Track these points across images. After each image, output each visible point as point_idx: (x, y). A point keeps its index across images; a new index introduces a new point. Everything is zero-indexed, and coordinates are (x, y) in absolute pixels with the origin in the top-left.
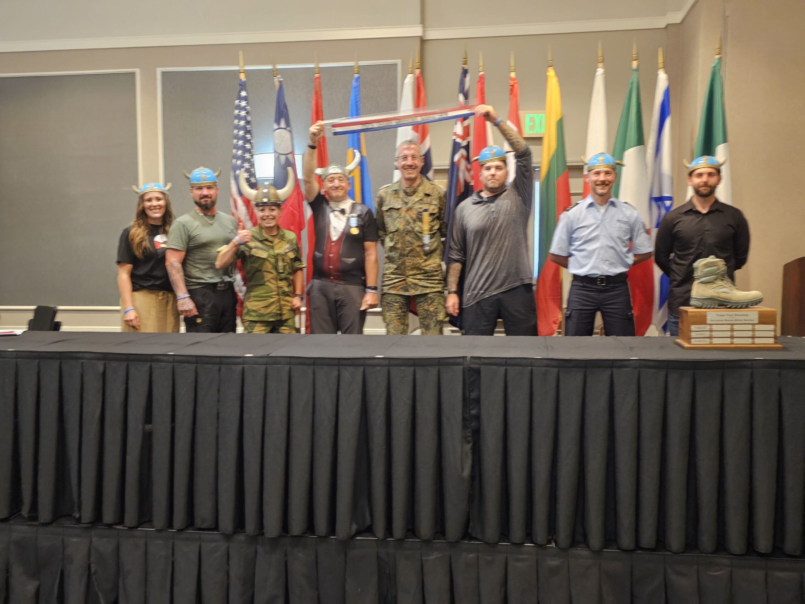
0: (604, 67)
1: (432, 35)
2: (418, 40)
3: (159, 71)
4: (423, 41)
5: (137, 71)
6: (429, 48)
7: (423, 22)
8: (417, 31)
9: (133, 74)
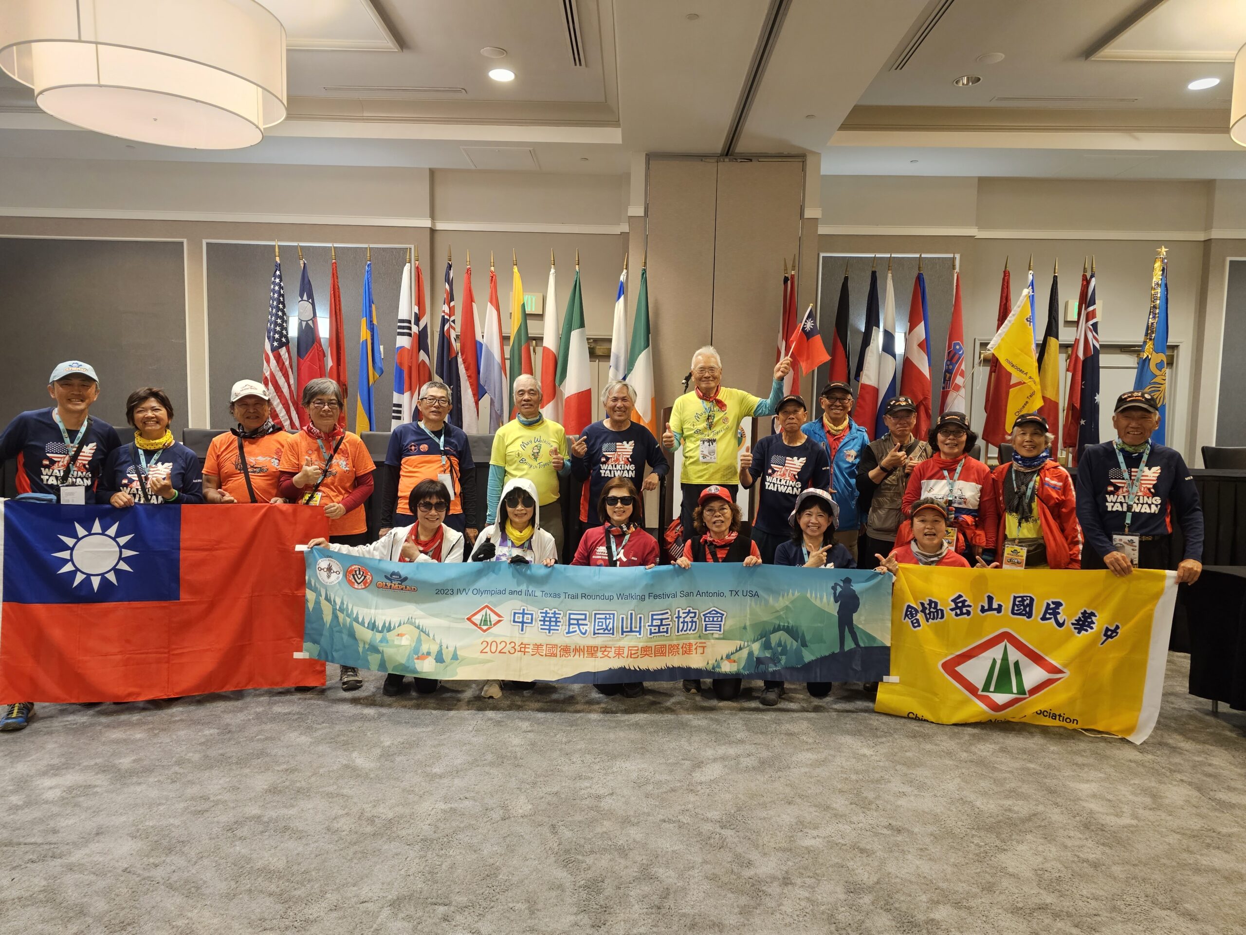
0: (555, 268)
1: (440, 226)
2: (428, 232)
3: (204, 242)
4: (433, 231)
5: (185, 241)
6: (439, 238)
7: (433, 216)
8: (427, 223)
9: (182, 243)
